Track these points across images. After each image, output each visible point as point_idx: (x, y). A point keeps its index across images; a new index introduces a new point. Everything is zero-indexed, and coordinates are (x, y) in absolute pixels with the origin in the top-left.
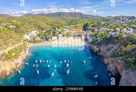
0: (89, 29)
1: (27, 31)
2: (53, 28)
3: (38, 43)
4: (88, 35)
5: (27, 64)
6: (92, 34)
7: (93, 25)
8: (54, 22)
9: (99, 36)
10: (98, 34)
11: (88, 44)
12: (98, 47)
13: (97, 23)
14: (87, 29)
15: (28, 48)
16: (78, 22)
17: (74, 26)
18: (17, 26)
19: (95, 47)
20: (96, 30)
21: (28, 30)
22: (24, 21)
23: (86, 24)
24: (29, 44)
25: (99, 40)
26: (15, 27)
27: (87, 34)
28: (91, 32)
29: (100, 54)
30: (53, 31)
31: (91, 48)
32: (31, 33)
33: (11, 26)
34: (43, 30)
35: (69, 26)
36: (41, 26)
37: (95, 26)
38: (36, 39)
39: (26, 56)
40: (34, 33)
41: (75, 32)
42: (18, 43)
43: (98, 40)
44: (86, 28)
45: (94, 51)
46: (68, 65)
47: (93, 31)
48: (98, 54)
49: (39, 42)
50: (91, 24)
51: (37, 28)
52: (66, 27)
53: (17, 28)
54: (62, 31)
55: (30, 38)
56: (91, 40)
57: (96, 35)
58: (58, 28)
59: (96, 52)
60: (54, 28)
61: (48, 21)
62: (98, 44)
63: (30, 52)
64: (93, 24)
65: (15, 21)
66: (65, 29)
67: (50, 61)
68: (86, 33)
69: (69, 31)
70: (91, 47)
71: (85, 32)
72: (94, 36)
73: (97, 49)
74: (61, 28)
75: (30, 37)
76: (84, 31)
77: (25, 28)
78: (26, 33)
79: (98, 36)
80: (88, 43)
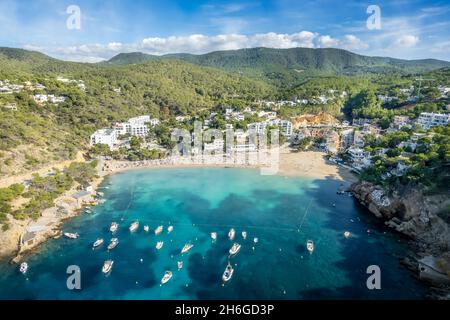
0: (370, 117)
1: (110, 119)
2: (213, 110)
3: (145, 161)
4: (357, 139)
5: (74, 236)
6: (377, 136)
7: (390, 99)
8: (225, 87)
9: (408, 150)
10: (405, 139)
11: (351, 175)
12: (390, 194)
13: (414, 93)
14: (361, 116)
15: (97, 177)
16: (322, 87)
17: (304, 101)
18: (68, 96)
19: (376, 195)
20: (401, 120)
21: (115, 114)
22: (106, 79)
23: (359, 96)
24: (108, 163)
25: (401, 167)
26: (62, 99)
27: (353, 134)
28: (372, 131)
29: (400, 228)
30: (213, 118)
31: (358, 196)
32: (124, 125)
33: (44, 98)
34: (179, 113)
35: (282, 103)
36: (171, 99)
37: (398, 106)
38: (143, 146)
39: (80, 207)
40: (138, 124)
41: (305, 124)
42: (55, 159)
43: (395, 166)
44: (355, 112)
45: (371, 208)
46: (235, 249)
47: (384, 126)
48: (392, 223)
49: (149, 158)
50: (380, 97)
51: (157, 108)
52: (268, 104)
53: (70, 103)
54: (248, 120)
55: (118, 142)
56: (367, 162)
57: (392, 144)
58: (235, 110)
59: (379, 215)
60: (220, 109)
61: (204, 82)
62: (392, 181)
63: (101, 194)
64: (392, 95)
65: (66, 80)
66: (262, 114)
67: (170, 228)
68: (351, 130)
69: (277, 121)
70: (360, 192)
71: (345, 129)
72: (383, 145)
73: (387, 202)
74: (248, 110)
75: (121, 138)
76: (346, 124)
77: (102, 104)
78: (104, 125)
79: (400, 146)
80: (352, 172)
